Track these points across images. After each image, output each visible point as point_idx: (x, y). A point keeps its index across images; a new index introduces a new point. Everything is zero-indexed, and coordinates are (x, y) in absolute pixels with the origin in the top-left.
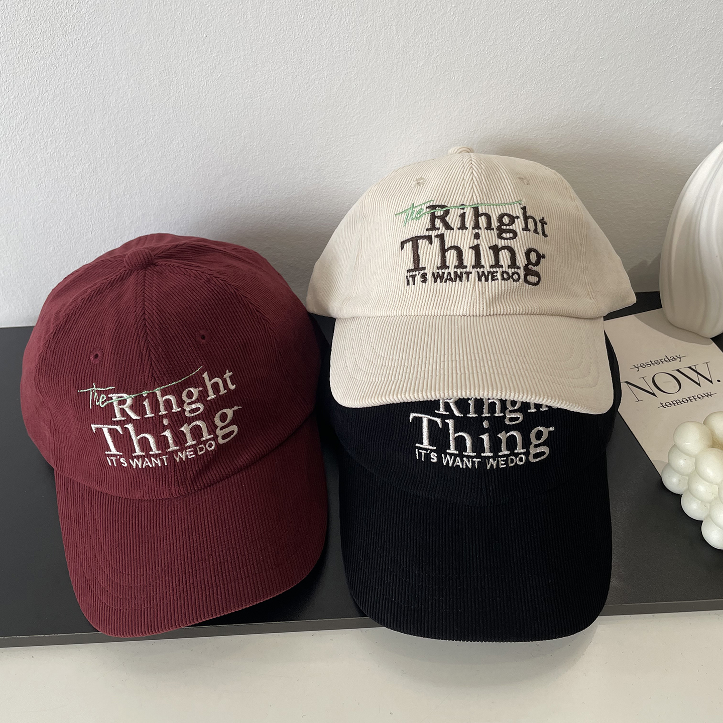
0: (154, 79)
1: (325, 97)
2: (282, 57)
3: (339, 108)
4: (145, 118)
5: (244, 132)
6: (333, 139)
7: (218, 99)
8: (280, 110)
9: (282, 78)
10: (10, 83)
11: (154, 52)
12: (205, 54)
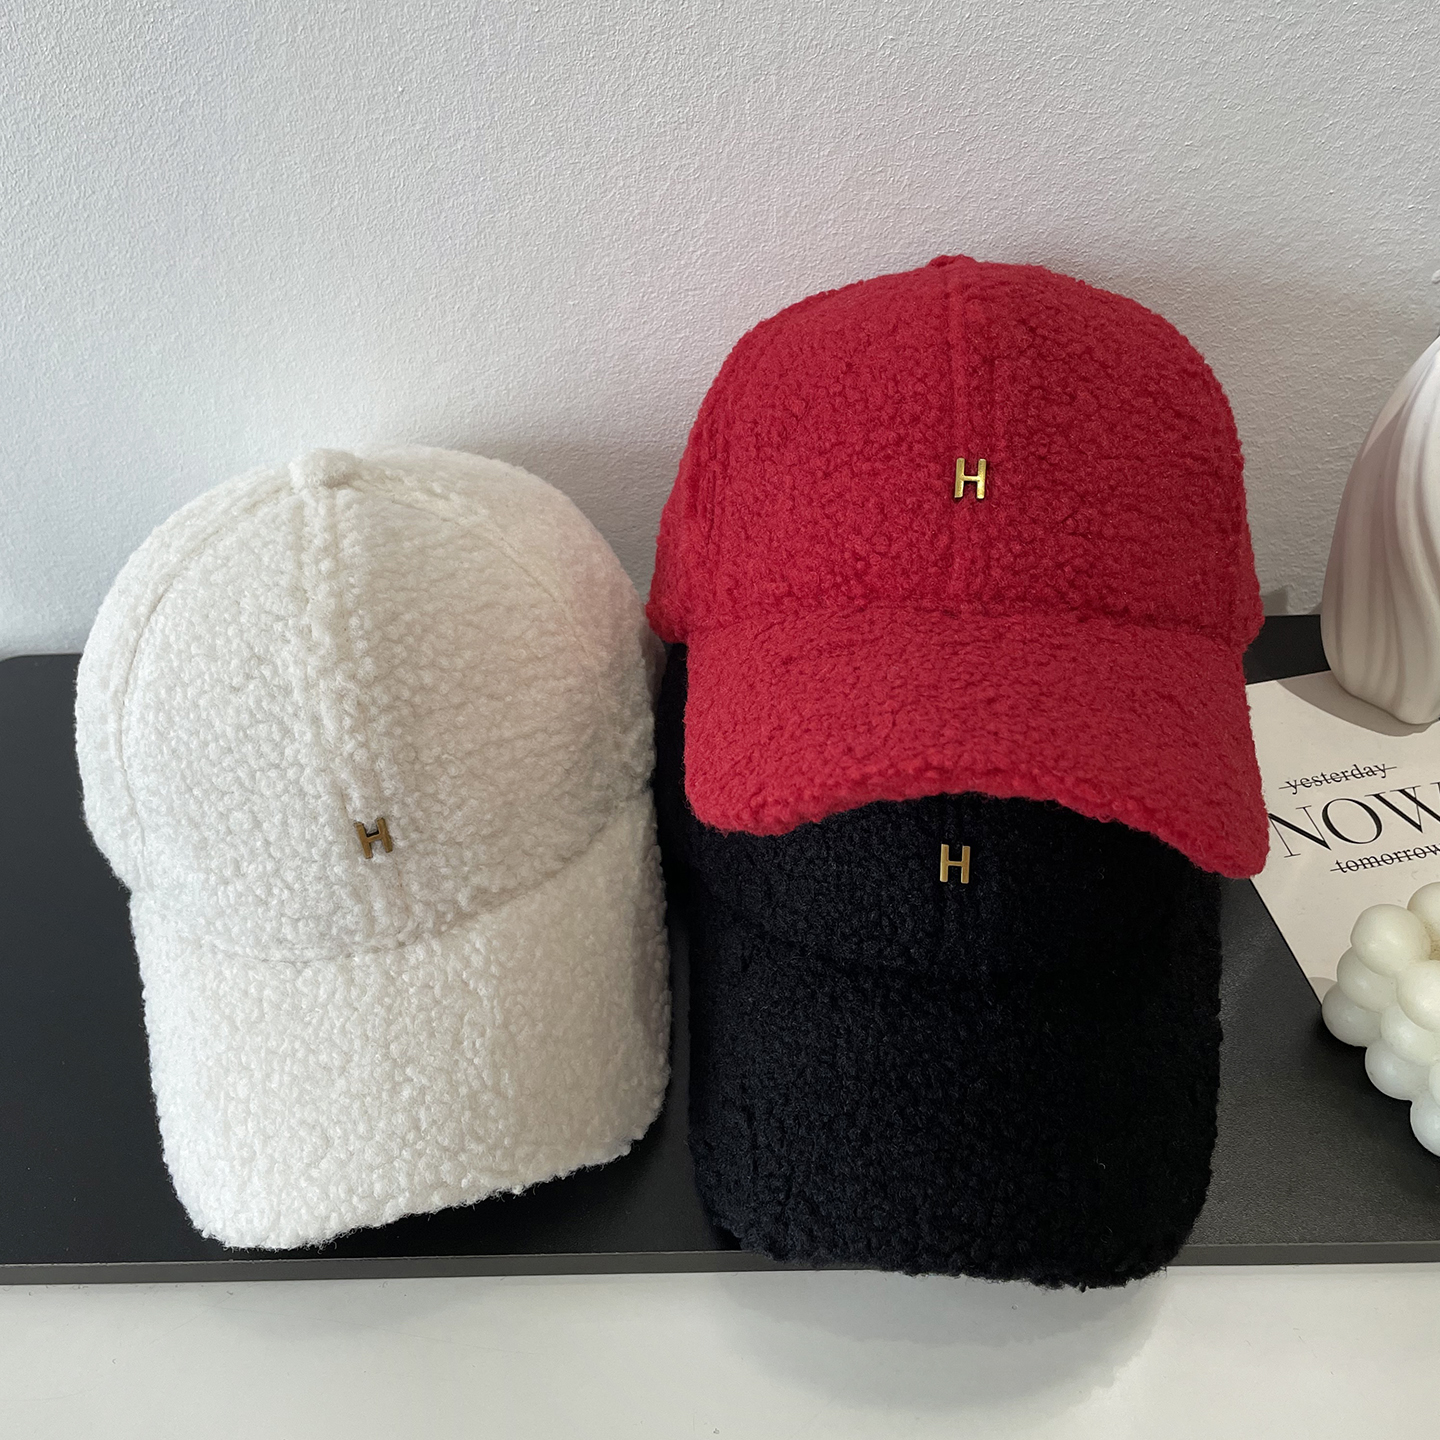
0: (301, 173)
1: (636, 212)
2: (550, 134)
3: (666, 234)
4: (284, 248)
5: (478, 278)
6: (653, 295)
7: (426, 212)
8: (549, 237)
9: (553, 173)
10: (23, 175)
11: (302, 121)
12: (402, 125)
